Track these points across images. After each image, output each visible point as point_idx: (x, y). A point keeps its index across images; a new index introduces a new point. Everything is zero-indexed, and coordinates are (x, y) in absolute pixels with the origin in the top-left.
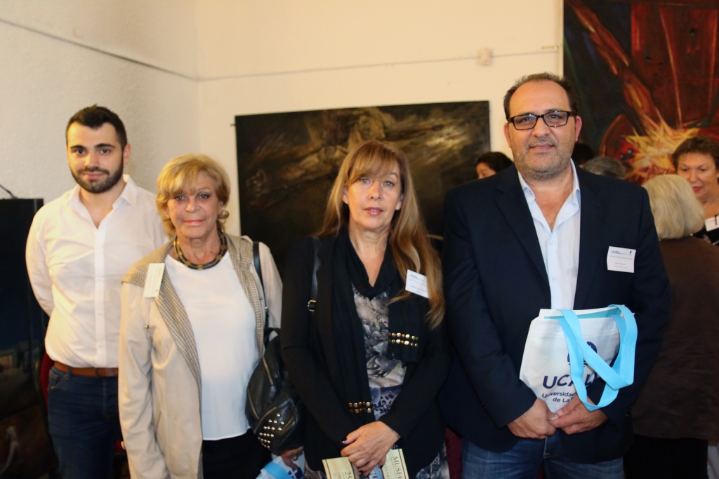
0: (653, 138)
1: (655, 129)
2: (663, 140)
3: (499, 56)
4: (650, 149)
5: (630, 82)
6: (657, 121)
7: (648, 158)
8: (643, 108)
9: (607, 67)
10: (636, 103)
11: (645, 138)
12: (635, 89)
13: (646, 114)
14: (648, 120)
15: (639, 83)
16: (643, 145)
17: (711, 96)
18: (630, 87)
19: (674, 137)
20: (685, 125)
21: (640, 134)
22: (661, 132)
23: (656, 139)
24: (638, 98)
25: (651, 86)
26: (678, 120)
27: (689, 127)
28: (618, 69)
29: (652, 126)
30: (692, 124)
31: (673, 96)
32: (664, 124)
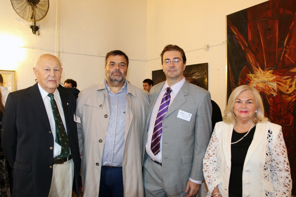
0: (256, 75)
1: (257, 71)
2: (260, 76)
3: (211, 47)
4: (255, 79)
5: (248, 53)
6: (258, 68)
7: (255, 83)
8: (253, 62)
9: (240, 47)
10: (250, 61)
11: (253, 75)
12: (250, 55)
13: (254, 65)
14: (254, 67)
15: (251, 53)
16: (253, 77)
17: (277, 56)
18: (248, 54)
19: (263, 74)
20: (268, 69)
21: (252, 74)
22: (259, 72)
23: (257, 75)
24: (251, 59)
25: (255, 54)
26: (265, 67)
27: (269, 70)
28: (244, 48)
29: (256, 70)
30: (270, 68)
31: (263, 57)
32: (260, 69)
